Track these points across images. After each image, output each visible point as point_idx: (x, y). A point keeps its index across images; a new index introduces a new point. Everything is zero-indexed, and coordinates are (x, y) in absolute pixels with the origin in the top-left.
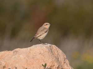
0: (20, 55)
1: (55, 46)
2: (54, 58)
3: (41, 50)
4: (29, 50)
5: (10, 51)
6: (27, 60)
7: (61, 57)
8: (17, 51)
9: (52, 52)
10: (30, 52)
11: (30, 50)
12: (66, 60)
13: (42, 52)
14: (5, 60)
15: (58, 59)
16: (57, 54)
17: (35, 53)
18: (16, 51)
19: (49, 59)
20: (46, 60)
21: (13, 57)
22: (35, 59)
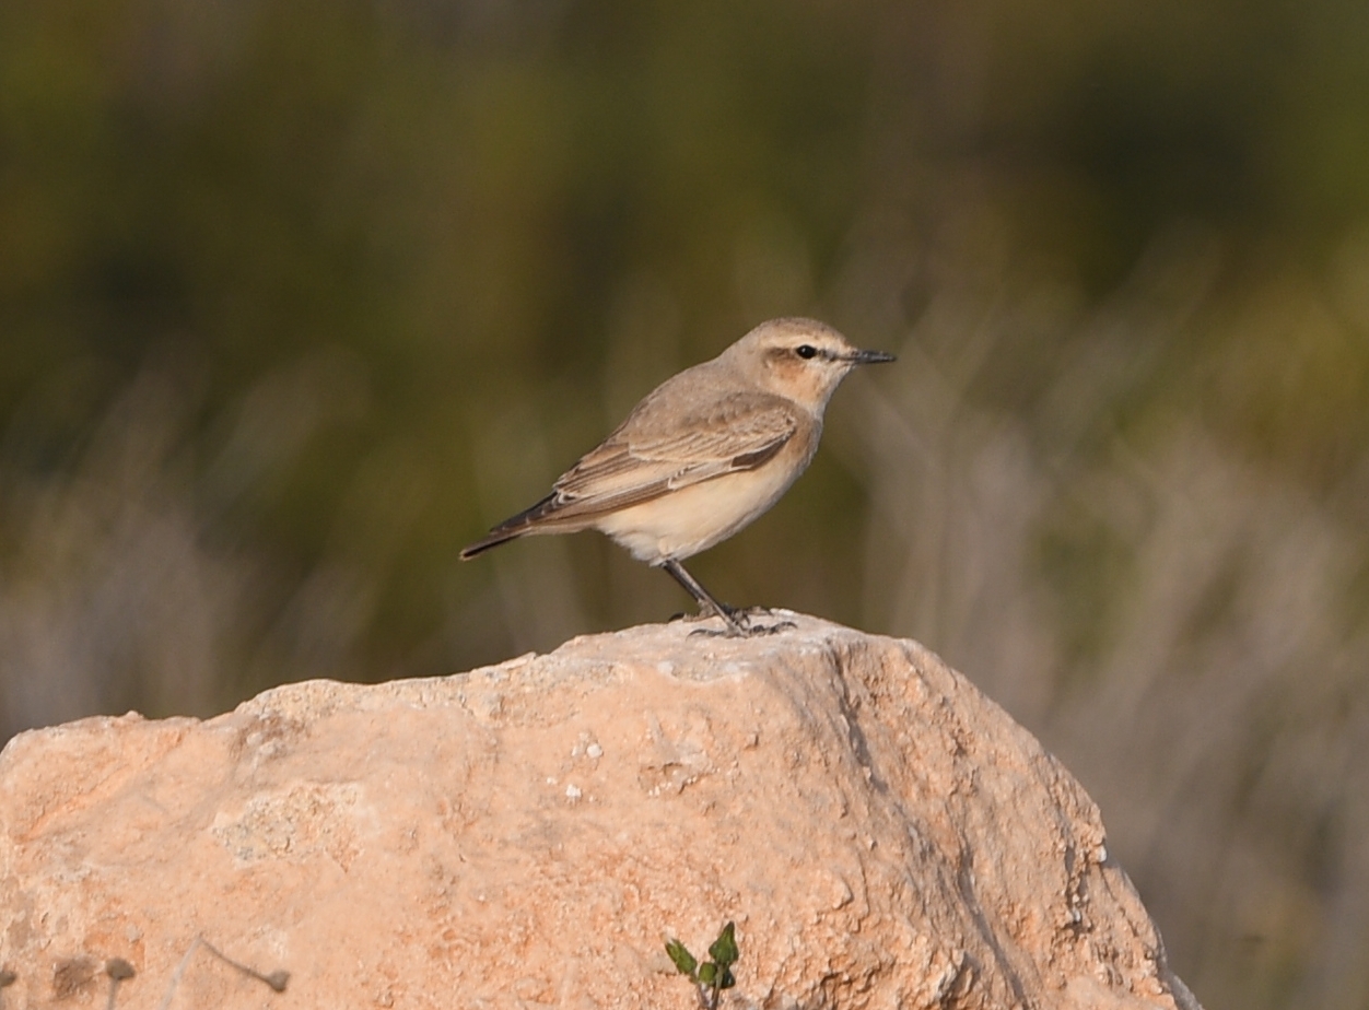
0: (335, 793)
1: (928, 660)
2: (890, 850)
3: (673, 722)
4: (482, 714)
5: (173, 726)
6: (439, 873)
7: (1019, 840)
8: (297, 727)
9: (862, 757)
10: (495, 750)
11: (502, 707)
12: (1095, 888)
13: (694, 749)
14: (89, 864)
15: (965, 861)
16: (941, 782)
17: (580, 764)
18: (274, 727)
19: (795, 864)
20: (745, 874)
21: (222, 819)
22: (574, 850)
